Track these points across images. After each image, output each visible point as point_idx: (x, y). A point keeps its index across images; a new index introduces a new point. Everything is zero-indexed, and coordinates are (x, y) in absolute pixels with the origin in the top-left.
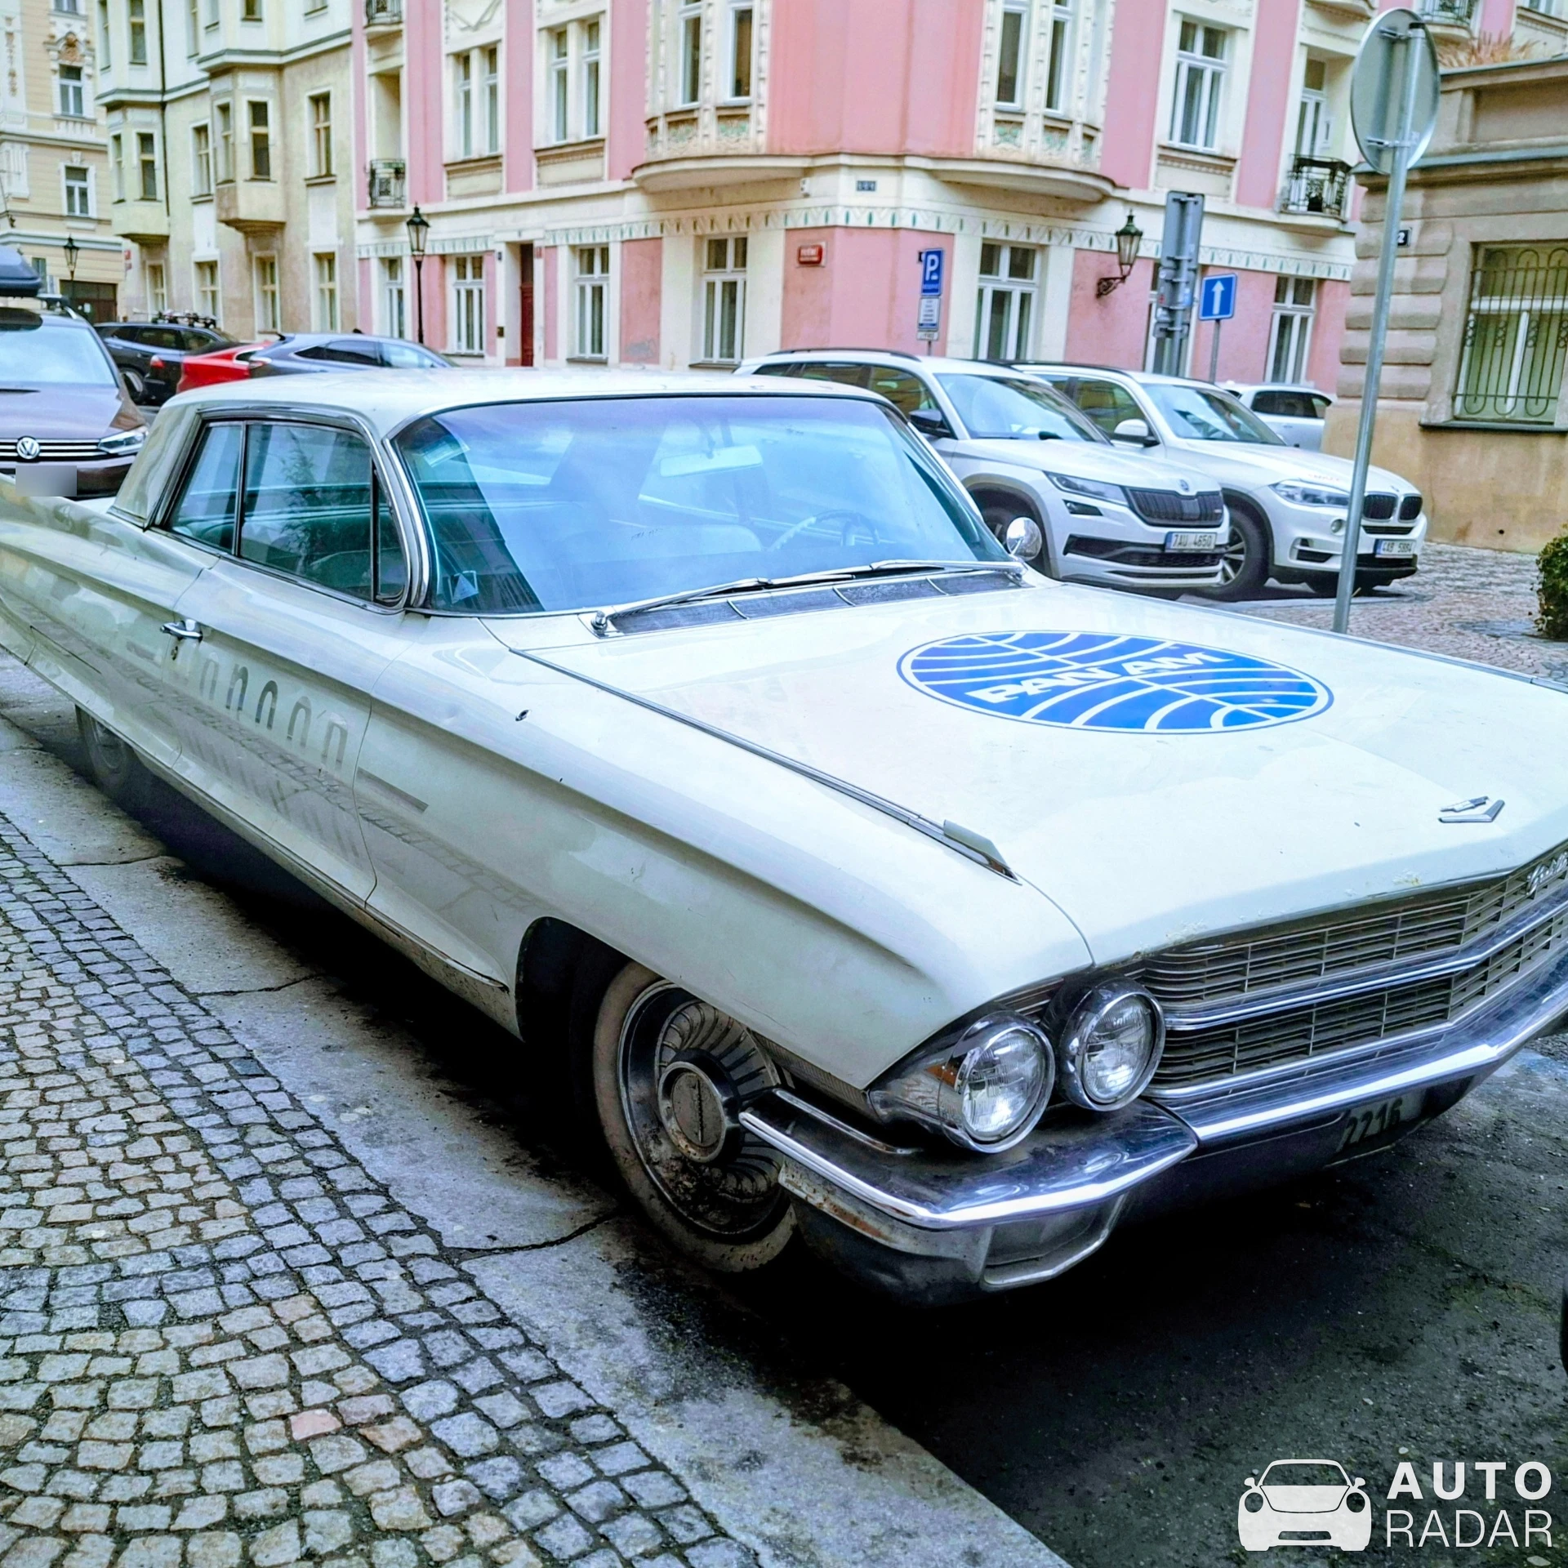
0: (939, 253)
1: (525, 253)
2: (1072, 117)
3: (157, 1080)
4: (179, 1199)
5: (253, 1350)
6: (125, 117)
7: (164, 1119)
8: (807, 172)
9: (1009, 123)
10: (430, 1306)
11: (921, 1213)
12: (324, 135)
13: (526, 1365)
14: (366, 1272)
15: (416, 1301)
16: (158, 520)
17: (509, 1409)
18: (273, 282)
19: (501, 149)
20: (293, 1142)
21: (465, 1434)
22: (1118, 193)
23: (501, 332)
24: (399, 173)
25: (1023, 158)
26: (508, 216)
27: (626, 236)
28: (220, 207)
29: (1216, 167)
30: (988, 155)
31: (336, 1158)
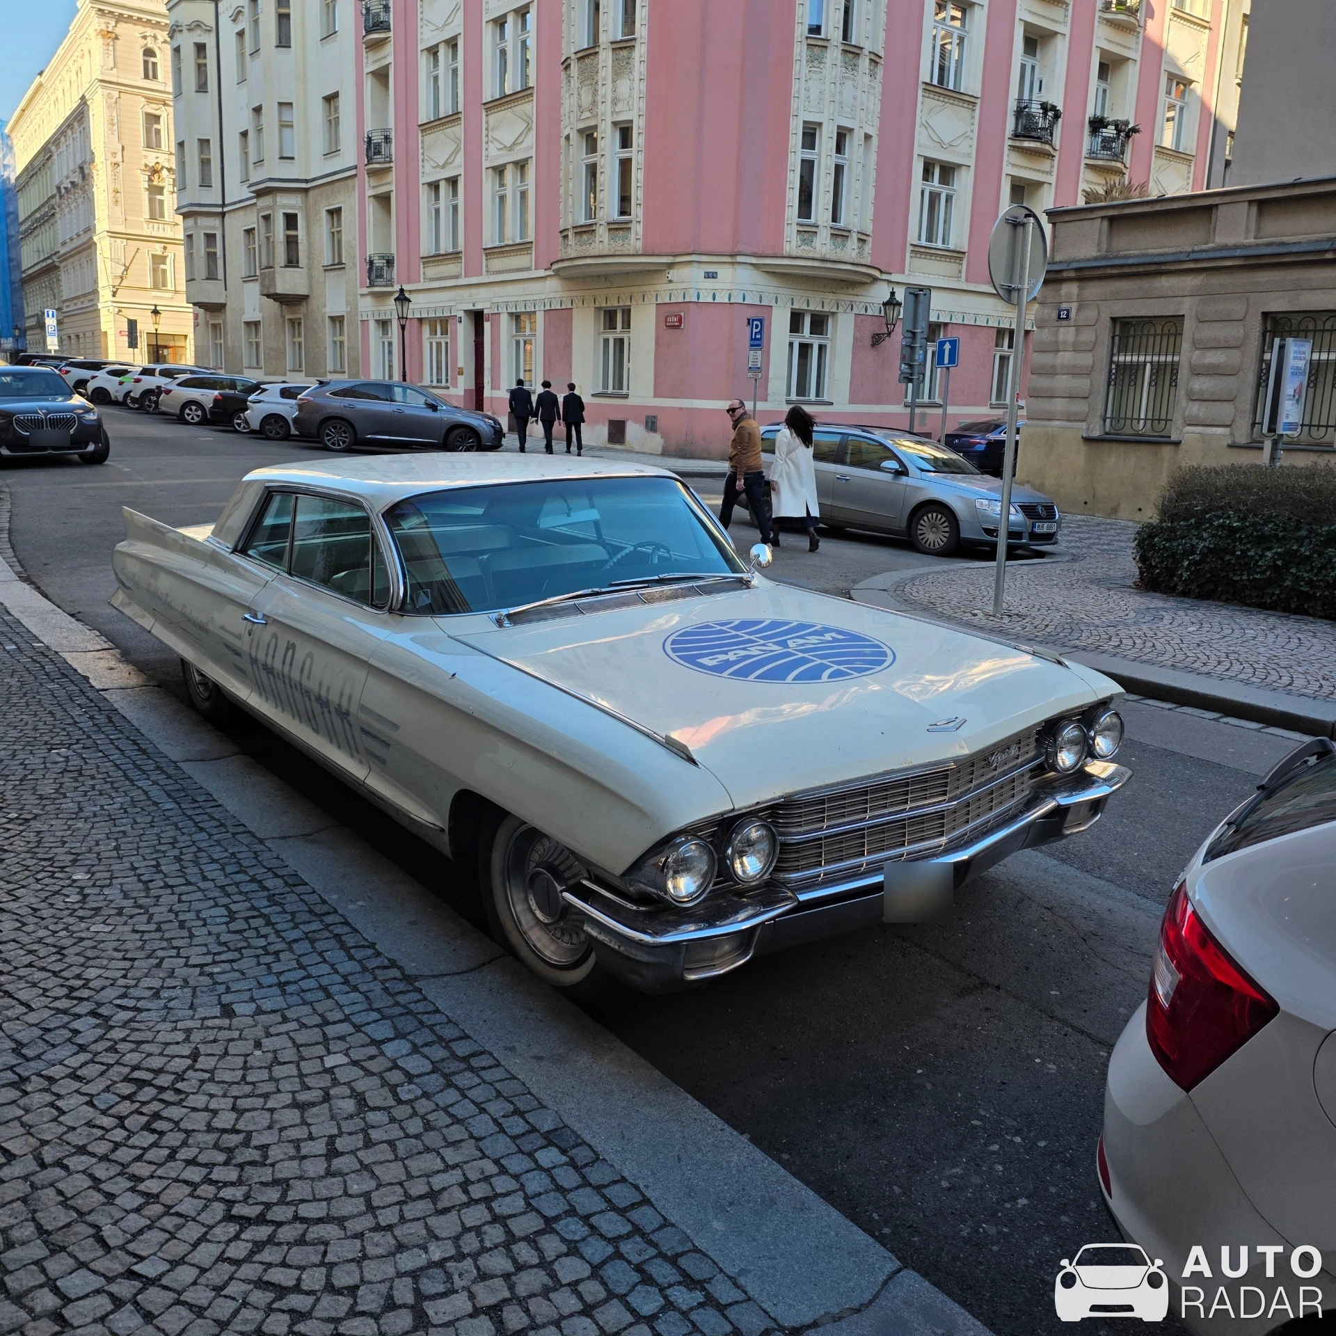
0: (761, 321)
1: (478, 318)
2: (851, 228)
3: (244, 888)
4: (260, 952)
5: (303, 1026)
6: (196, 223)
7: (249, 909)
8: (670, 265)
9: (808, 233)
10: (397, 1004)
11: (647, 938)
12: (336, 237)
13: (448, 1032)
14: (363, 988)
15: (391, 1002)
16: (239, 547)
17: (438, 1053)
18: (300, 335)
19: (461, 247)
20: (322, 921)
21: (415, 1064)
22: (885, 277)
23: (461, 373)
24: (390, 263)
25: (817, 256)
26: (466, 293)
27: (548, 307)
28: (262, 285)
29: (951, 257)
30: (794, 253)
31: (347, 929)
